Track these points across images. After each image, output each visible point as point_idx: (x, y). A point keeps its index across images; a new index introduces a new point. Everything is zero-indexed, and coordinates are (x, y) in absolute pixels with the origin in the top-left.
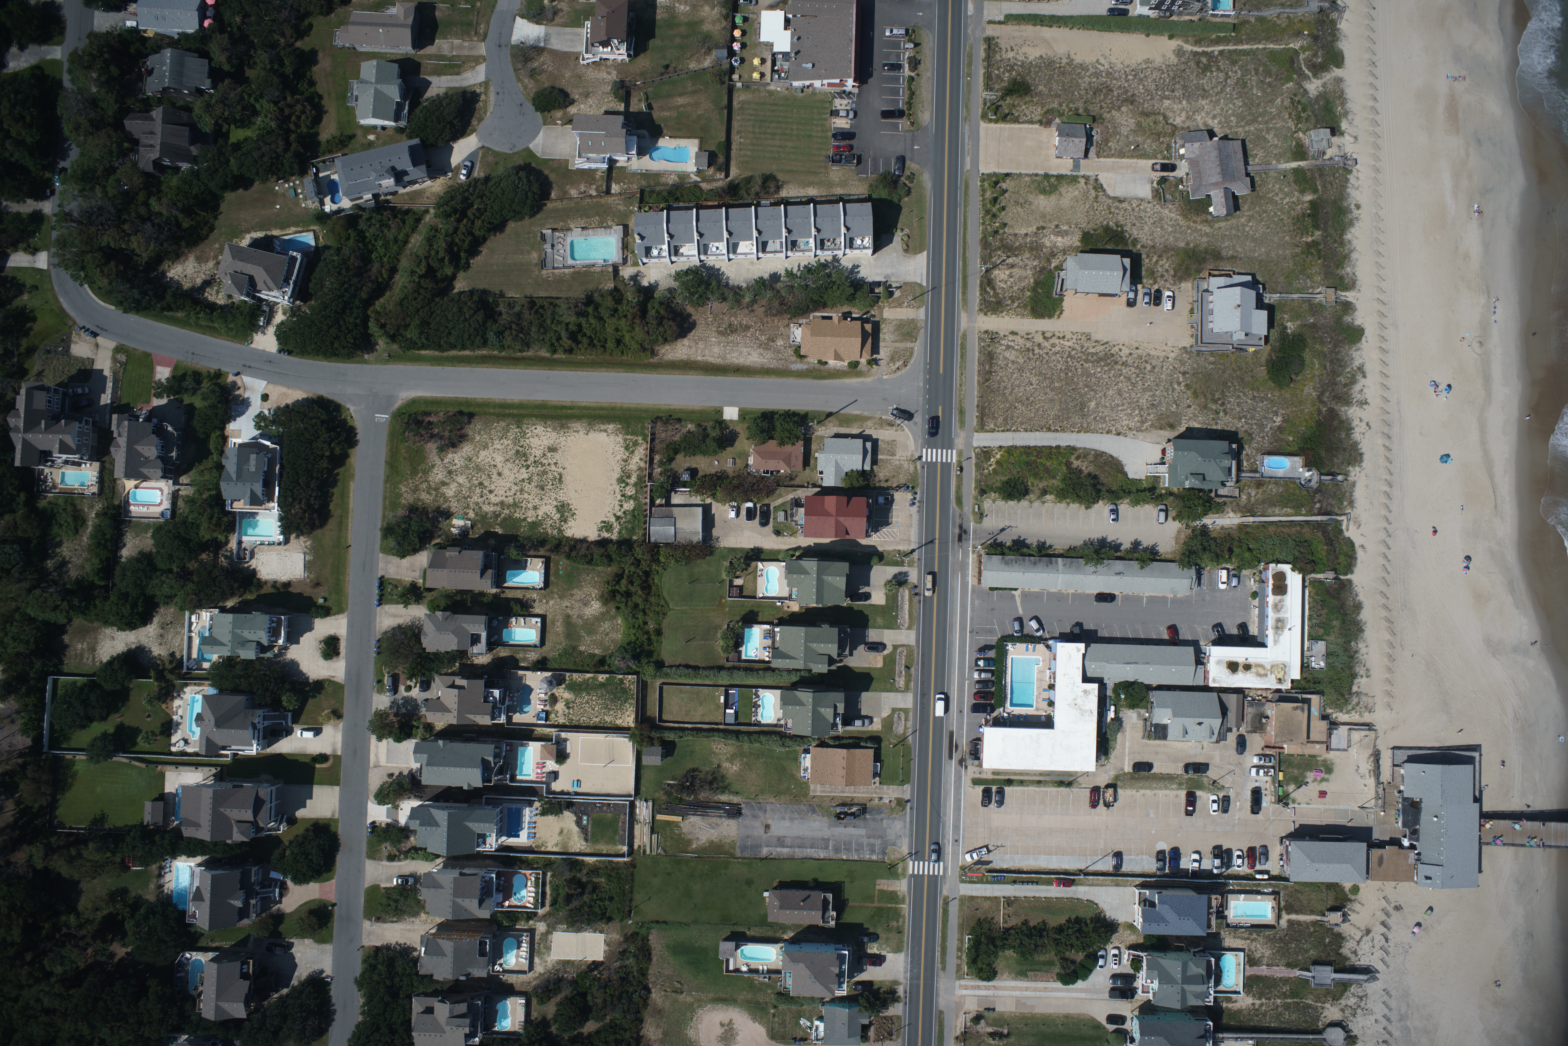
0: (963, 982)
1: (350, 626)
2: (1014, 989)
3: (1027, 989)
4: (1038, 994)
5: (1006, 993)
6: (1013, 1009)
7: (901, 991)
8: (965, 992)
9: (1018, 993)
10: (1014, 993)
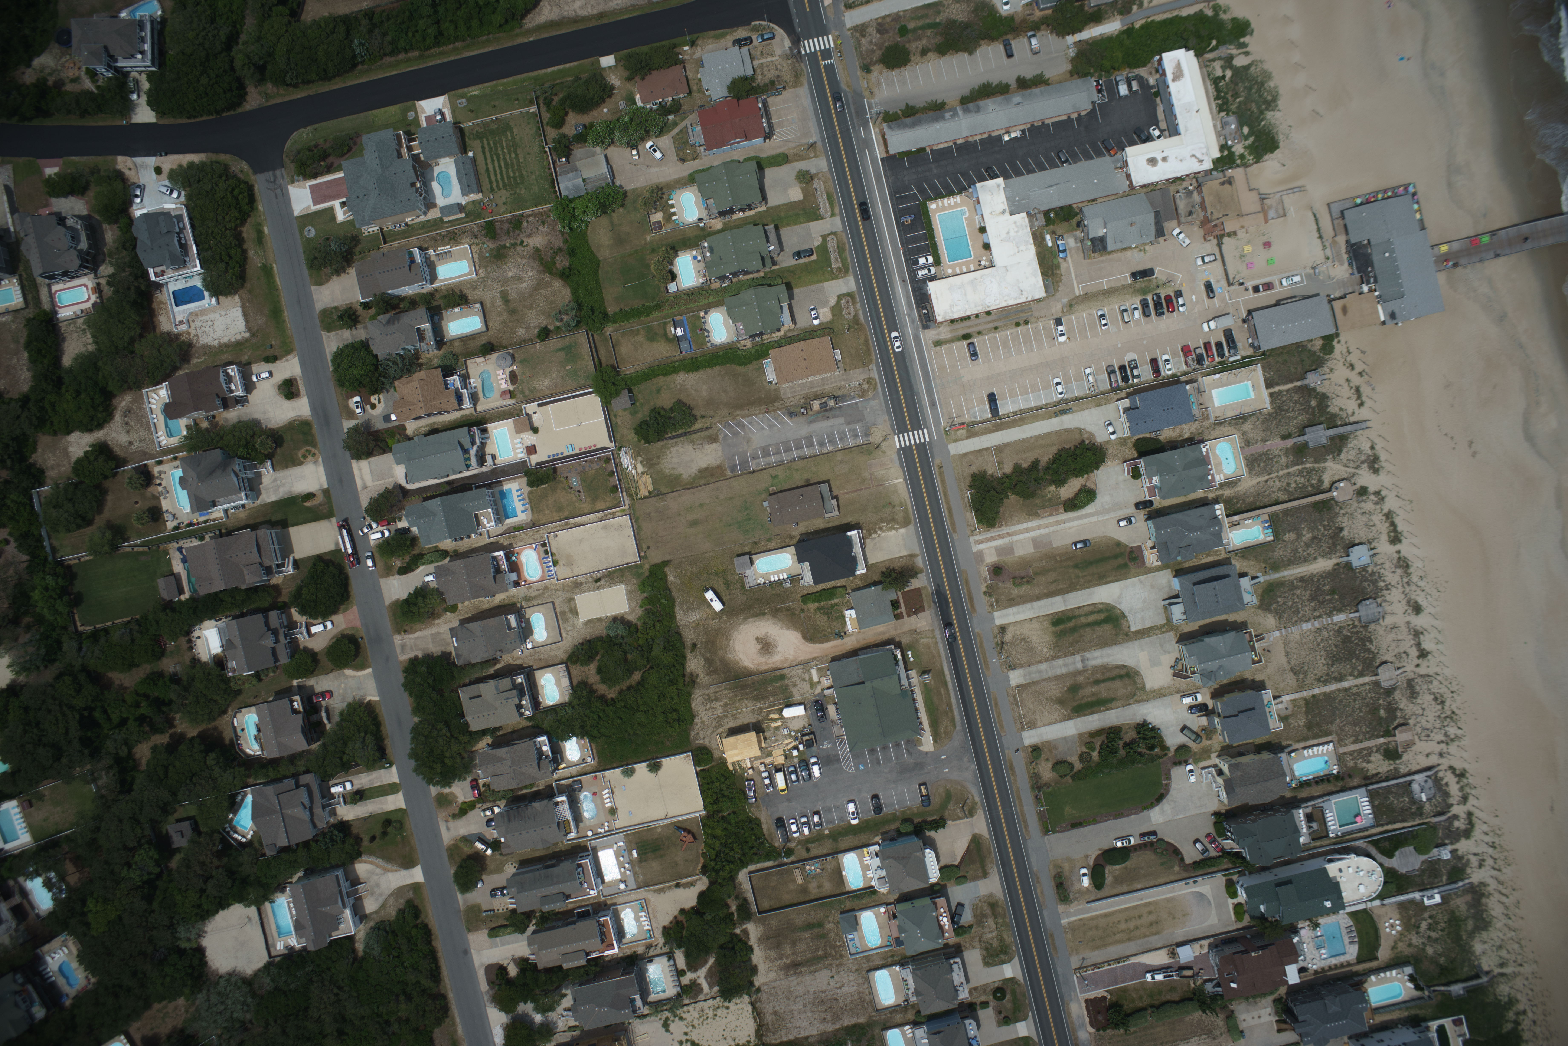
0: (976, 538)
1: (303, 364)
2: (1027, 530)
3: (1039, 527)
4: (1051, 529)
5: (1021, 537)
6: (1032, 551)
7: (919, 562)
8: (981, 546)
9: (1033, 534)
10: (1028, 535)
